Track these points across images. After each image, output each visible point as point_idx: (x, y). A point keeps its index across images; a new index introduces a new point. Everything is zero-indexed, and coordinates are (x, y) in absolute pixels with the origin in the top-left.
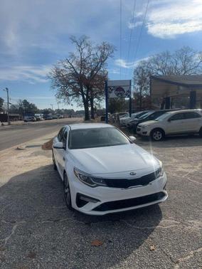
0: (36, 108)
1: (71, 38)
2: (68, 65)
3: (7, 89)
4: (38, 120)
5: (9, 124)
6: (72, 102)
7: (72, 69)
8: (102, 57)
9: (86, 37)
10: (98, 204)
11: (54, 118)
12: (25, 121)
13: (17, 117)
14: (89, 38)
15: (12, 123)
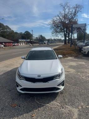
0: (45, 38)
1: (60, 4)
2: (58, 18)
3: (32, 30)
4: (45, 44)
5: (33, 45)
6: (58, 36)
7: (60, 20)
8: (75, 12)
9: (68, 3)
10: (21, 88)
11: (52, 43)
12: (40, 44)
13: (37, 42)
14: (69, 3)
15: (34, 45)
